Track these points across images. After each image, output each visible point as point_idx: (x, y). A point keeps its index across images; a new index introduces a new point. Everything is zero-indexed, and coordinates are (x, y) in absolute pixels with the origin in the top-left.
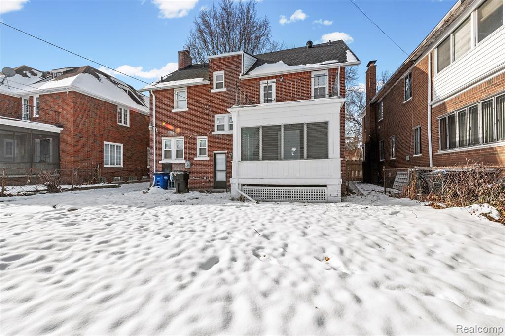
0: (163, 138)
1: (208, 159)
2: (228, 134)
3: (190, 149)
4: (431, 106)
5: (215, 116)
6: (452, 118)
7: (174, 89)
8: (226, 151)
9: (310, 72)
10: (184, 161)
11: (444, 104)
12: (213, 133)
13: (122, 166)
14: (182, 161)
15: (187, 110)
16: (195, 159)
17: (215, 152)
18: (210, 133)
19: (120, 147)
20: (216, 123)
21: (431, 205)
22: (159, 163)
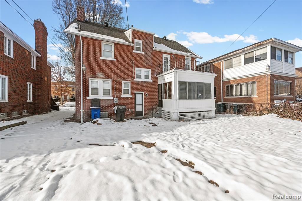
0: (90, 79)
1: (131, 96)
2: (145, 82)
3: (117, 89)
4: (222, 81)
5: (136, 68)
6: (232, 87)
7: (102, 41)
8: (143, 92)
9: (184, 56)
10: (112, 98)
11: (229, 81)
12: (135, 80)
13: (6, 100)
14: (110, 98)
15: (115, 60)
16: (121, 96)
17: (135, 92)
18: (133, 79)
19: (5, 79)
20: (137, 73)
21: (244, 115)
22: (86, 99)
